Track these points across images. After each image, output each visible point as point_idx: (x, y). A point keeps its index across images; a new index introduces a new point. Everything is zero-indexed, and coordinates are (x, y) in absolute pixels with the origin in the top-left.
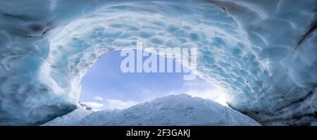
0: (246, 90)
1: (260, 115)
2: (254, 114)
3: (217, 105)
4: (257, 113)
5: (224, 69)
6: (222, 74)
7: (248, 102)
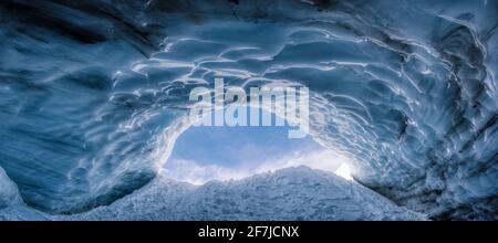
0: (373, 163)
1: (394, 192)
2: (388, 190)
3: (341, 180)
4: (391, 188)
5: (348, 140)
6: (346, 144)
7: (377, 175)
